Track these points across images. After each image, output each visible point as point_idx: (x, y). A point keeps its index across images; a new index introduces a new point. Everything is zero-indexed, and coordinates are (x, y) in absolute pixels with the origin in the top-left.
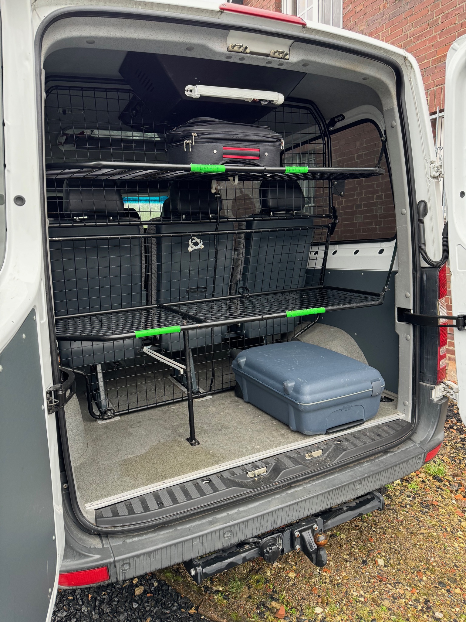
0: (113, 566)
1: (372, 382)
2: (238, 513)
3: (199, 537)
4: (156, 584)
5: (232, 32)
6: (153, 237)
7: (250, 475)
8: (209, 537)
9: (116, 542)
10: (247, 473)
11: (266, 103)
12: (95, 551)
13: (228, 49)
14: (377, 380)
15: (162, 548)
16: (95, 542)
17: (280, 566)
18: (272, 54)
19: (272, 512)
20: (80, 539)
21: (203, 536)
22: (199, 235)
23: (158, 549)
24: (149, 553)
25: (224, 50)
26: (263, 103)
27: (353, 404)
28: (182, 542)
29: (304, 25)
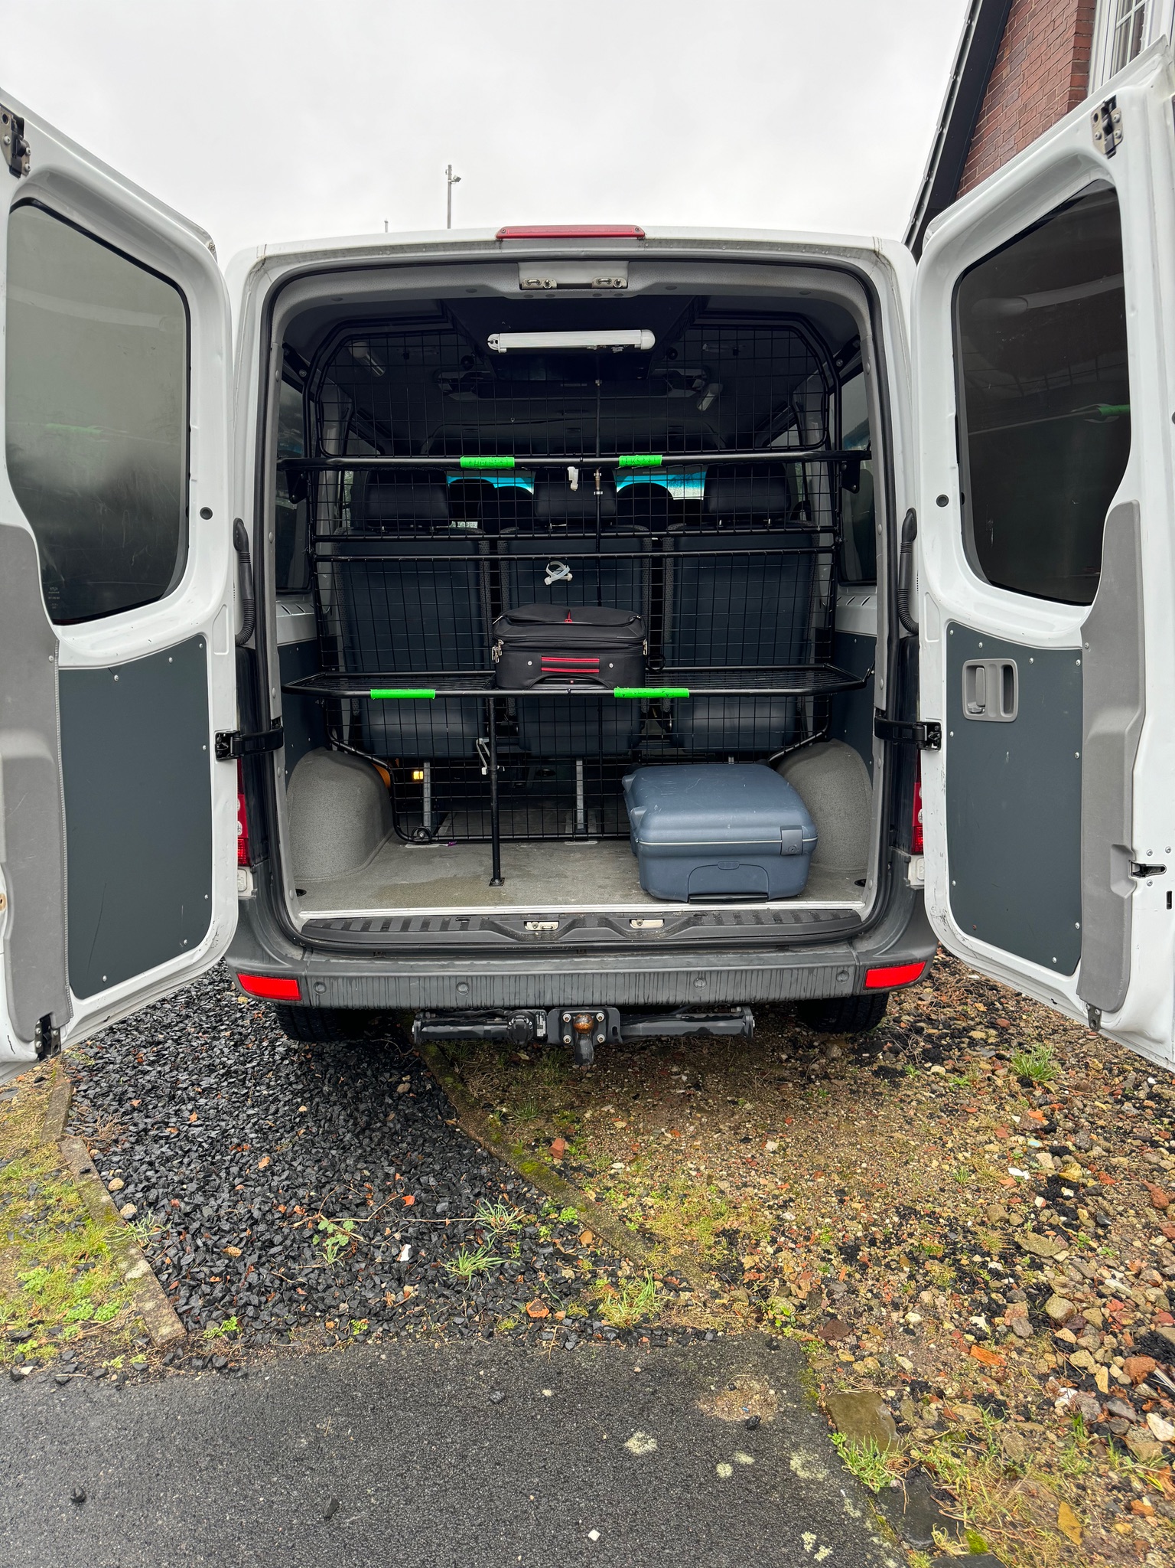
0: (303, 980)
1: (783, 828)
2: (488, 964)
3: (419, 977)
4: (429, 1087)
5: (521, 264)
6: (486, 559)
7: (530, 926)
8: (434, 983)
9: (315, 958)
10: (525, 923)
11: (621, 349)
12: (292, 960)
13: (520, 286)
14: (798, 827)
15: (367, 977)
16: (296, 954)
17: (612, 1111)
18: (595, 284)
19: (534, 976)
20: (278, 943)
21: (425, 977)
22: (563, 558)
23: (361, 977)
24: (350, 978)
25: (516, 289)
26: (615, 350)
27: (743, 861)
28: (395, 977)
29: (641, 237)
